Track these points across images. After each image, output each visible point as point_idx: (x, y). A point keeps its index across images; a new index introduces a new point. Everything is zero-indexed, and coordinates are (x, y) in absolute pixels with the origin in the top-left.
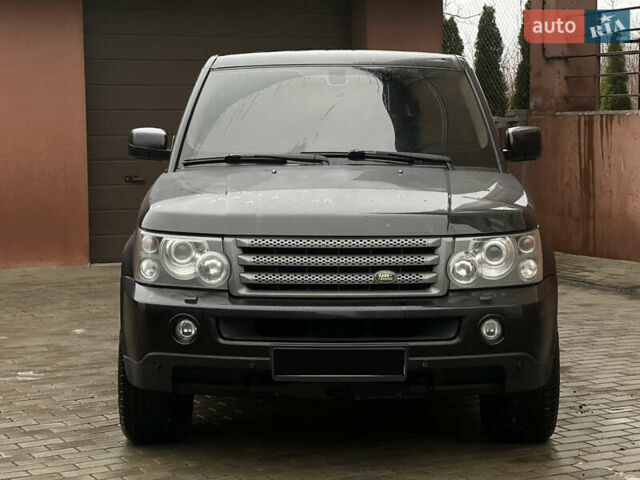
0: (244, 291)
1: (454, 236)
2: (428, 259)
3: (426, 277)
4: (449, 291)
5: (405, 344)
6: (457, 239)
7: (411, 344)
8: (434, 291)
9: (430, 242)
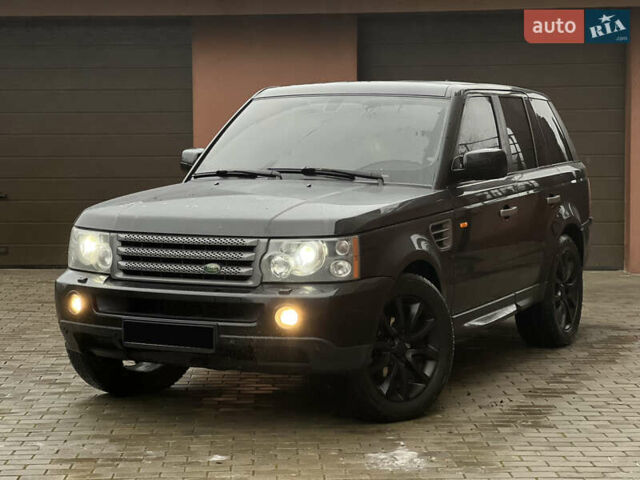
0: (120, 275)
1: (270, 238)
2: (246, 256)
3: (244, 270)
4: (262, 283)
5: (215, 323)
6: (272, 241)
7: (220, 324)
8: (250, 283)
9: (248, 242)
